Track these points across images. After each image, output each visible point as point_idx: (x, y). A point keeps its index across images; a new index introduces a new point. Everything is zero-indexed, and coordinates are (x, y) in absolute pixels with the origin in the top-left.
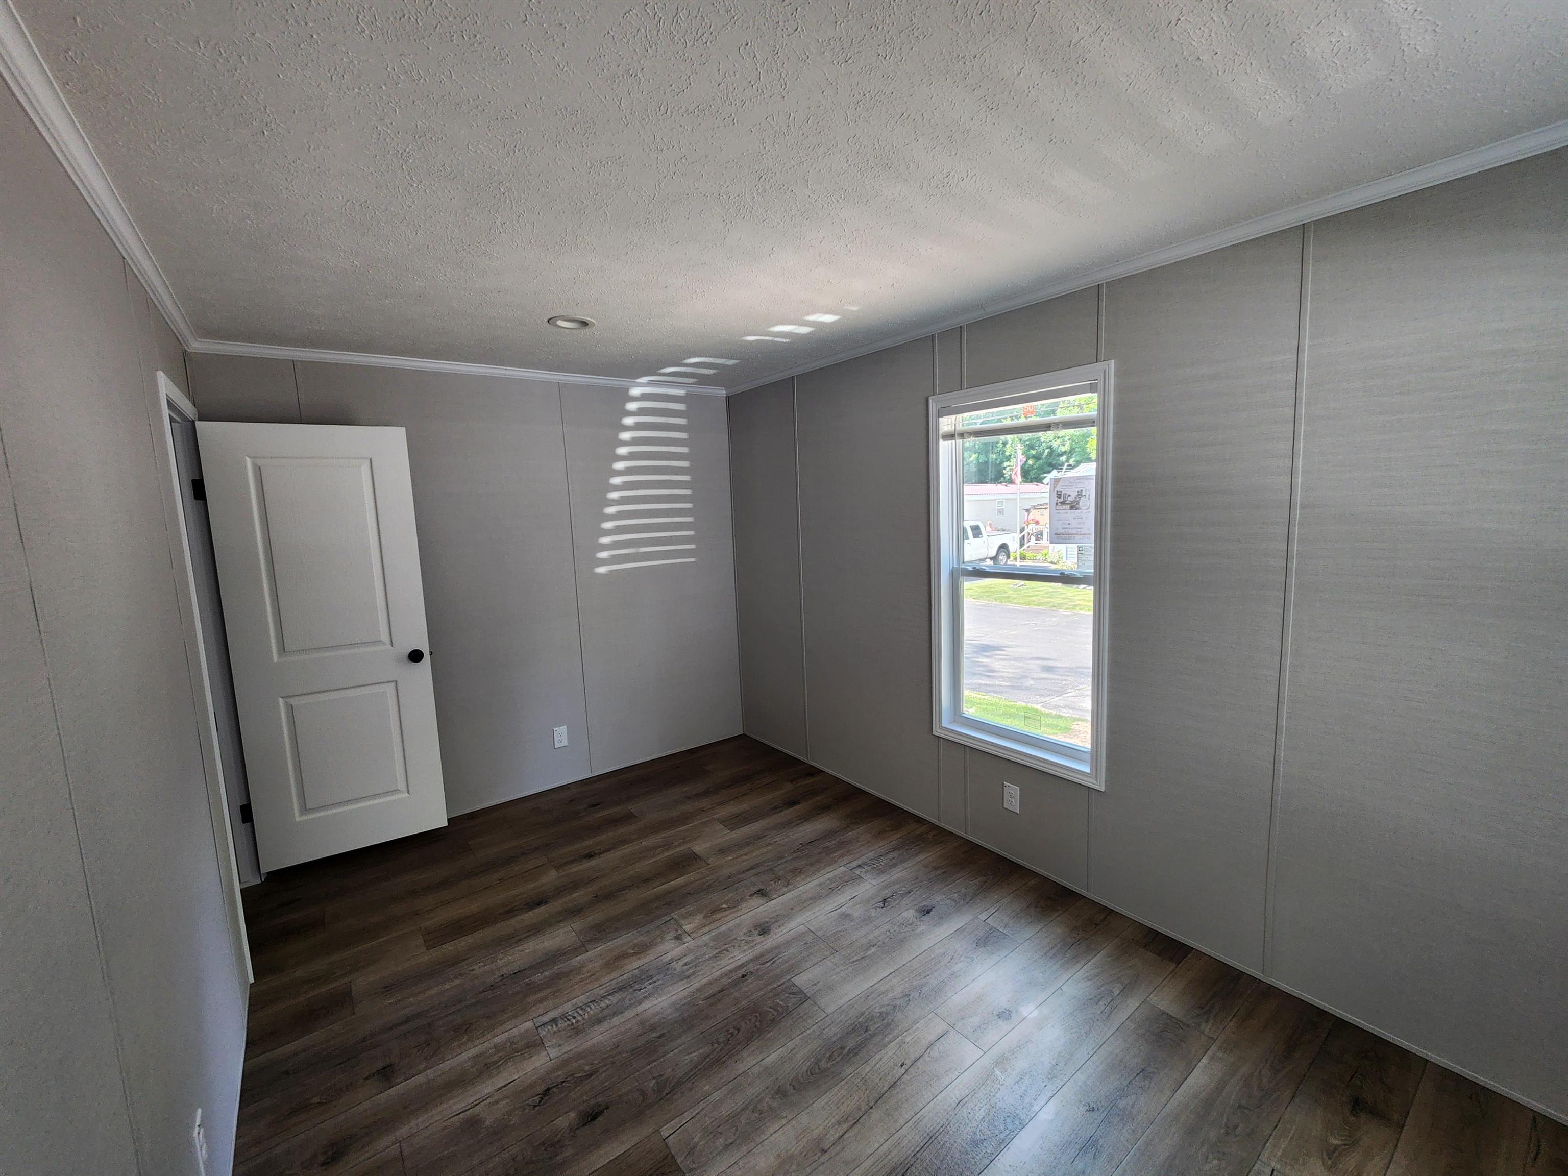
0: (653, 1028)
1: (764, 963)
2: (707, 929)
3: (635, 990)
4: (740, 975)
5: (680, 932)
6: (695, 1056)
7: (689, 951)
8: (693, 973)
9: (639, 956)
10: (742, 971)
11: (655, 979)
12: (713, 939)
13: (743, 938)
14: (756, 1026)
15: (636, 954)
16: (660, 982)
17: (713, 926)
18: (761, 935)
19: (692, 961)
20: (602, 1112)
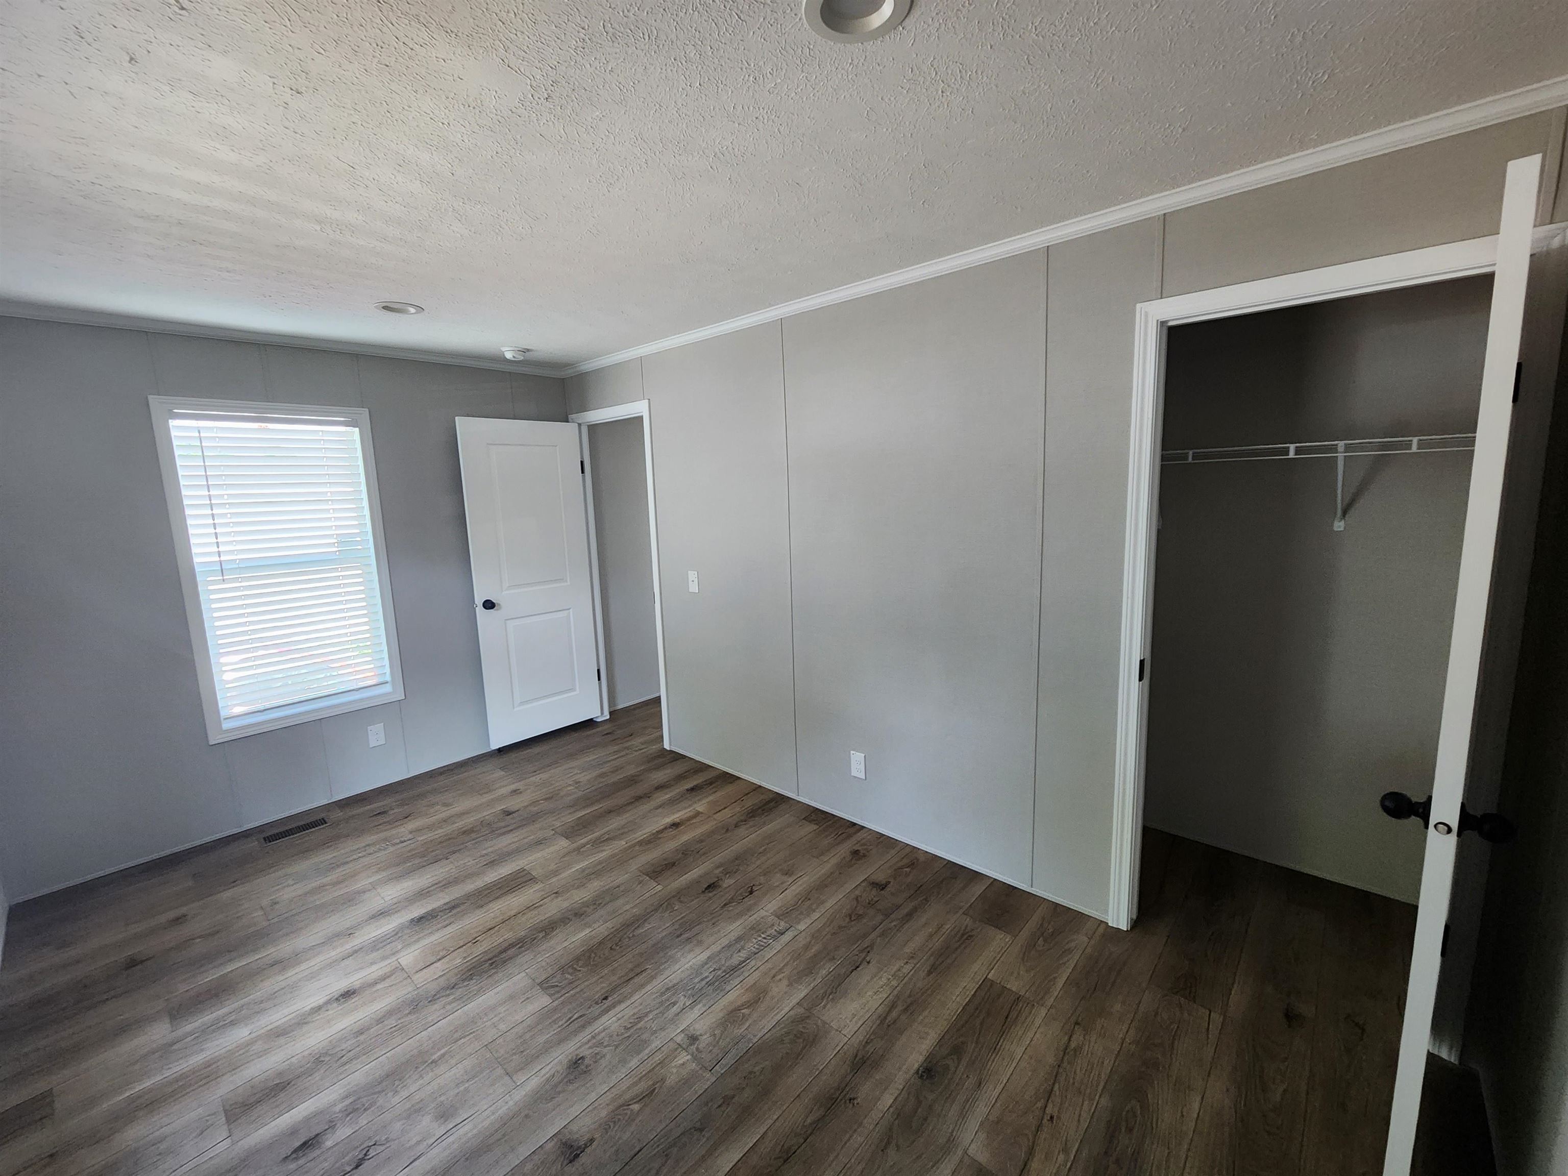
0: (689, 939)
1: (581, 1016)
2: (658, 1057)
3: (720, 969)
4: (610, 999)
5: (693, 1048)
6: (647, 926)
7: (673, 1021)
8: (663, 994)
9: (733, 1007)
10: (607, 1003)
11: (704, 983)
12: (646, 1042)
13: (605, 1050)
14: (595, 953)
15: (738, 1009)
16: (696, 980)
17: (648, 1066)
18: (581, 1058)
19: (667, 1008)
20: (706, 889)
